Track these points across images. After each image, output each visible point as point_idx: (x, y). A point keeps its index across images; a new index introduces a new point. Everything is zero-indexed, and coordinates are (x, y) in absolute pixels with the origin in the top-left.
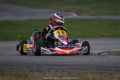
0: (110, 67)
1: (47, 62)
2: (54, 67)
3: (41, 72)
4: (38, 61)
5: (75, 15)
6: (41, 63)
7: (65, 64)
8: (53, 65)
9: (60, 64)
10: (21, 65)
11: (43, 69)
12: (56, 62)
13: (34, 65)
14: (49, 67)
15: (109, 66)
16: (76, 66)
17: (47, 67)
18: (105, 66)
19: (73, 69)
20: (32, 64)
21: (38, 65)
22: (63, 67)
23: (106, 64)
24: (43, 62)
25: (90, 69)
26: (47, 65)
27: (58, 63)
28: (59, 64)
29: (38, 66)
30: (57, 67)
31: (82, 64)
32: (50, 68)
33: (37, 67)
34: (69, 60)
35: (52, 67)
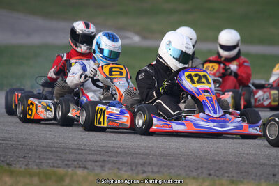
1: (93, 145)
3: (85, 168)
4: (76, 142)
8: (108, 152)
9: (122, 150)
10: (43, 151)
11: (90, 160)
12: (112, 145)
15: (223, 159)
17: (95, 156)
18: (215, 160)
19: (150, 164)
20: (63, 148)
21: (77, 151)
22: (129, 159)
23: (217, 154)
24: (85, 145)
26: (94, 151)
27: (117, 148)
29: (76, 153)
30: (117, 157)
32: (104, 161)
33: (74, 155)
34: (138, 143)
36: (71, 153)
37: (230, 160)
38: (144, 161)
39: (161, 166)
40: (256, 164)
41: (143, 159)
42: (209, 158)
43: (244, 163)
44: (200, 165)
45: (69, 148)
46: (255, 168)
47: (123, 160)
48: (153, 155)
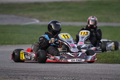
0: (79, 73)
5: (38, 21)
6: (17, 69)
13: (11, 71)
28: (33, 70)
31: (53, 71)
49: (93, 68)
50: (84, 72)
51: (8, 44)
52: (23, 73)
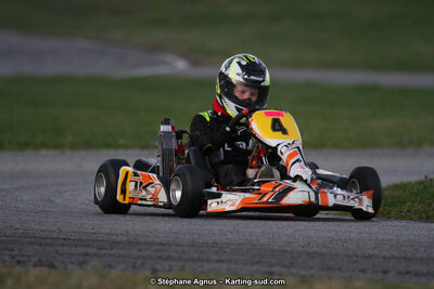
0: (301, 253)
1: (74, 232)
2: (99, 249)
3: (52, 266)
4: (43, 228)
6: (55, 235)
7: (143, 240)
8: (98, 241)
9: (124, 239)
11: (62, 255)
12: (108, 231)
14: (81, 250)
15: (300, 249)
16: (179, 248)
17: (73, 249)
19: (168, 258)
20: (20, 237)
21: (43, 241)
22: (135, 252)
24: (60, 231)
25: (230, 261)
26: (74, 240)
27: (117, 235)
29: (41, 245)
30: (111, 249)
31: (200, 241)
32: (87, 254)
33: (37, 247)
35: (93, 250)
36: (32, 244)
37: (311, 250)
38: (159, 254)
39: (187, 260)
40: (357, 256)
41: (157, 251)
42: (275, 248)
43: (337, 255)
44: (257, 259)
45: (30, 237)
46: (355, 262)
47: (122, 252)
48: (178, 245)
49: (365, 235)
50: (325, 250)
51: (45, 146)
52: (76, 246)
